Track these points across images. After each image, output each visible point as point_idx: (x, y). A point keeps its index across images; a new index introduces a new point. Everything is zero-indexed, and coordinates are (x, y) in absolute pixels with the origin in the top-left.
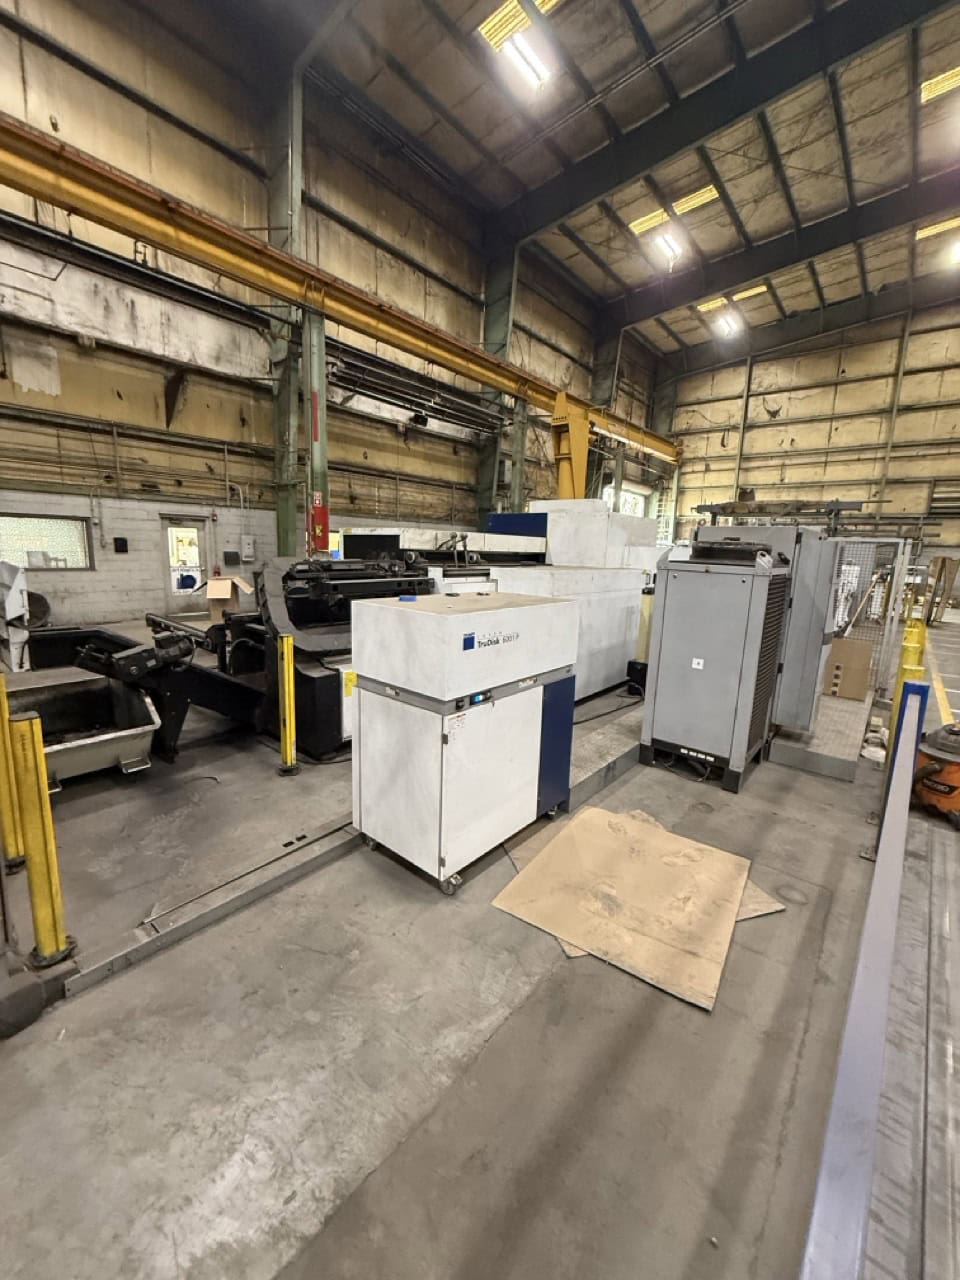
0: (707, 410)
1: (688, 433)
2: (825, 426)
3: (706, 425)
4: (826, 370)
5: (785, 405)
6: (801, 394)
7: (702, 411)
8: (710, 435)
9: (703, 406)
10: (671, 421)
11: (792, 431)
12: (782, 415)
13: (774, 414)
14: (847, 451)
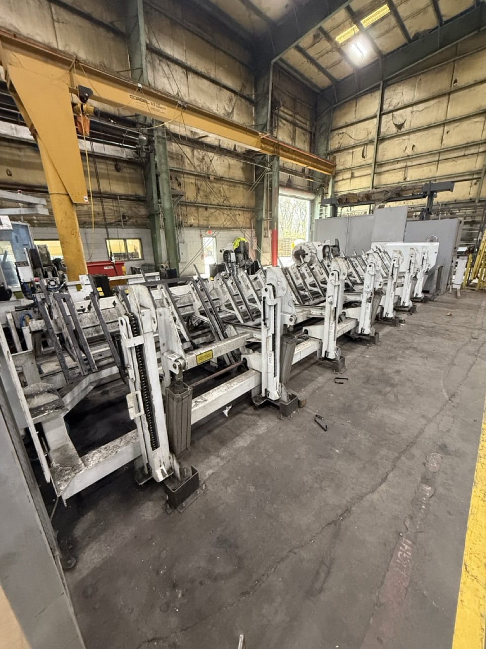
0: (352, 130)
1: (339, 150)
2: (438, 131)
3: (352, 143)
4: (441, 82)
5: (409, 118)
6: (421, 107)
7: (348, 132)
8: (354, 150)
9: (349, 128)
10: (328, 143)
11: (414, 139)
12: (406, 127)
13: (399, 127)
14: (455, 149)
